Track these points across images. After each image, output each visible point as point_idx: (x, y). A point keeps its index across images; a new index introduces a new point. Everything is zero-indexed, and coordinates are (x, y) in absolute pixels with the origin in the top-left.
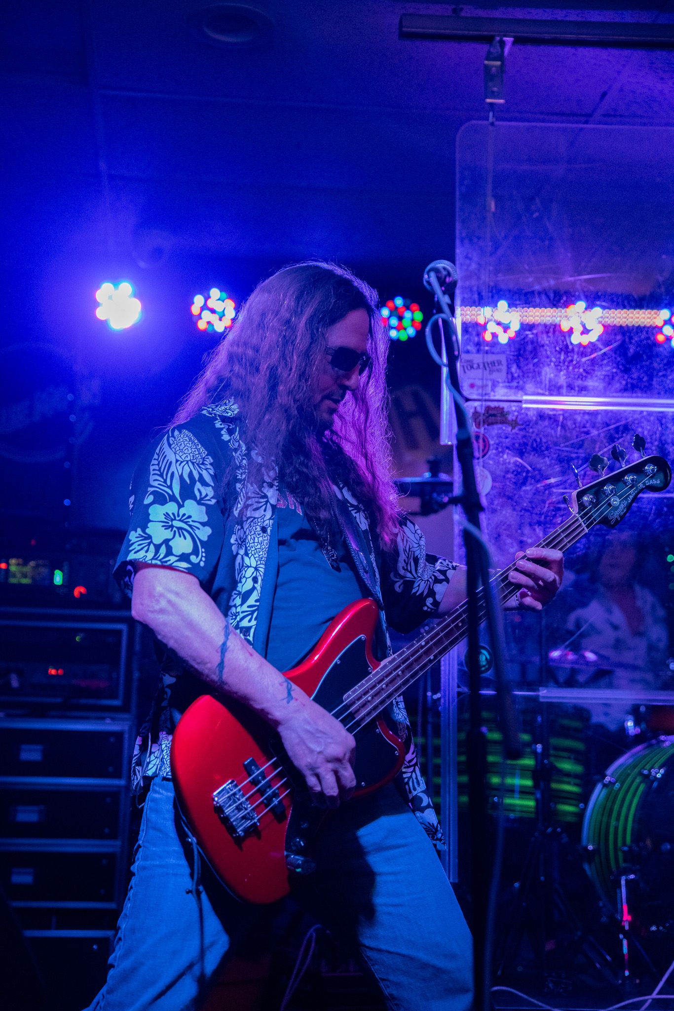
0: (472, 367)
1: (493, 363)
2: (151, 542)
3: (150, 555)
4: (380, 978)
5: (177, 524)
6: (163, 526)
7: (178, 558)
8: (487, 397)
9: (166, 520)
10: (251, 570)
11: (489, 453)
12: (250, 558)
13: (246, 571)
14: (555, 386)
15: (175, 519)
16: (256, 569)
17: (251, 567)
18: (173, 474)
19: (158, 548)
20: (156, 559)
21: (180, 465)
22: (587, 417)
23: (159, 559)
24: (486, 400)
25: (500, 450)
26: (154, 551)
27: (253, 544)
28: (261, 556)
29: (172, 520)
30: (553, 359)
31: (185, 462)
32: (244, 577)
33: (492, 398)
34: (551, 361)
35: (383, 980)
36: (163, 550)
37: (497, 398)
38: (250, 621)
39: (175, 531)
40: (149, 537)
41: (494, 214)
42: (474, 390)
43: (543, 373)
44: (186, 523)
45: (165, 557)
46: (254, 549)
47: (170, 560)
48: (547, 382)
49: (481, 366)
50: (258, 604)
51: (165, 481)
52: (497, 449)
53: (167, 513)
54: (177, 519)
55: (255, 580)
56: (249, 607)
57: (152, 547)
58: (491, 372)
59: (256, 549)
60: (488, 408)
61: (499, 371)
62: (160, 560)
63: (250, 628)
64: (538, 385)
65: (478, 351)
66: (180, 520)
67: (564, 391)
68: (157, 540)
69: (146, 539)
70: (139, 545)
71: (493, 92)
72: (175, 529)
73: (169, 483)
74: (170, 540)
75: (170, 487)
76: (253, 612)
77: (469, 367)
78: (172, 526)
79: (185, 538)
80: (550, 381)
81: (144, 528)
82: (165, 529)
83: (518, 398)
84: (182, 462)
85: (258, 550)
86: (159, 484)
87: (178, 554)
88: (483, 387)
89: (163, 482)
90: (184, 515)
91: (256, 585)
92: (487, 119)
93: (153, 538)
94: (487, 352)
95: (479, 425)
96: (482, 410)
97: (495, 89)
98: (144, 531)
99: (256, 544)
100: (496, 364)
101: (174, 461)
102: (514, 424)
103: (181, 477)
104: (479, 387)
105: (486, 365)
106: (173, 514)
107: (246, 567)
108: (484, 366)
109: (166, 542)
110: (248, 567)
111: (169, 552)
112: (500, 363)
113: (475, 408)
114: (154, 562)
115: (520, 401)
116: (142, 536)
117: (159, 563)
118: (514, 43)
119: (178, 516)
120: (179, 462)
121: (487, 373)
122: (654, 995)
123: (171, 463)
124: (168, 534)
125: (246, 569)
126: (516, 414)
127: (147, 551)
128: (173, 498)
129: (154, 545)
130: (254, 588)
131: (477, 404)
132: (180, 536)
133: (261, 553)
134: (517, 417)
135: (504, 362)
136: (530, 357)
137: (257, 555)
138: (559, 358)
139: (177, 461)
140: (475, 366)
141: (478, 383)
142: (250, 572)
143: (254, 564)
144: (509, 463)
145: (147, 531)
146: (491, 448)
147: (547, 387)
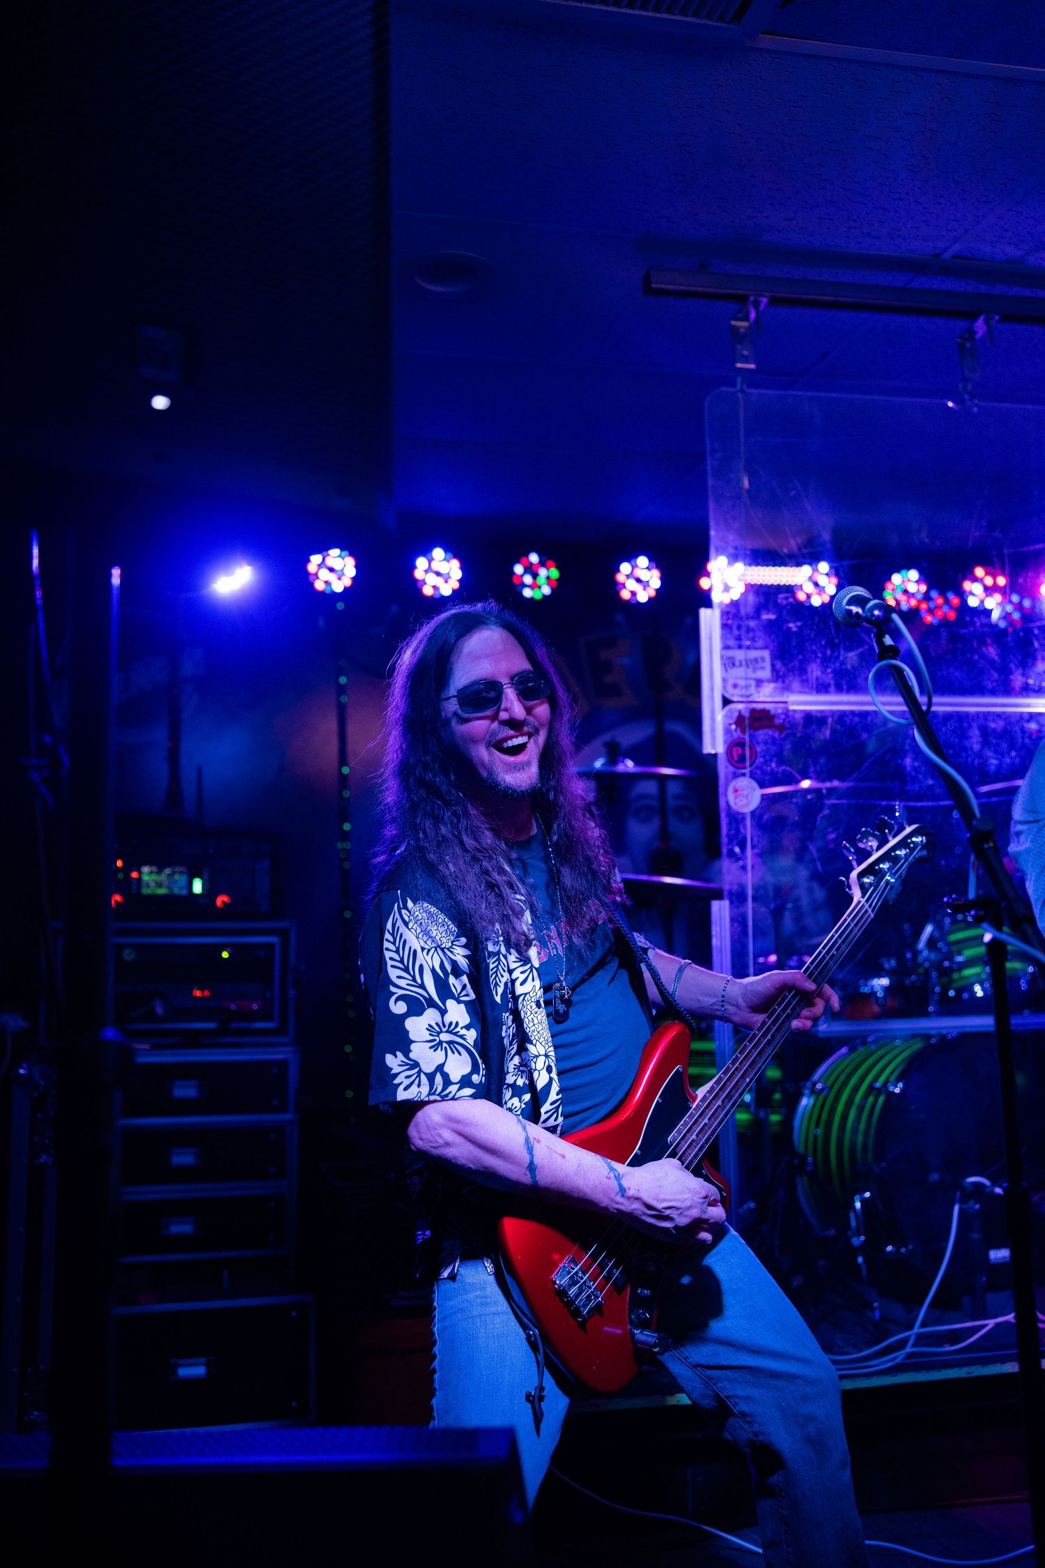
0: (734, 665)
1: (756, 660)
2: (420, 1071)
3: (425, 1089)
4: (725, 1397)
5: (445, 1037)
6: (431, 1048)
7: (459, 1085)
8: (750, 699)
9: (432, 1038)
10: (542, 1059)
11: (757, 761)
12: (535, 1046)
13: (535, 1063)
14: (822, 685)
15: (442, 1032)
16: (547, 1056)
17: (540, 1055)
18: (421, 967)
19: (431, 1077)
20: (434, 1094)
21: (427, 954)
22: (856, 719)
23: (437, 1093)
24: (750, 702)
25: (768, 757)
26: (428, 1083)
27: (533, 1028)
28: (546, 1038)
29: (438, 1034)
30: (820, 655)
31: (434, 949)
32: (536, 1070)
33: (757, 699)
34: (817, 657)
35: (728, 1397)
36: (438, 1078)
37: (761, 699)
38: (556, 1120)
39: (445, 1048)
40: (415, 1065)
41: (749, 491)
42: (738, 691)
43: (809, 670)
44: (455, 1034)
45: (443, 1090)
46: (536, 1033)
47: (450, 1092)
48: (814, 681)
49: (744, 663)
50: (560, 1096)
51: (414, 980)
52: (764, 757)
53: (429, 1025)
54: (444, 1030)
55: (549, 1069)
56: (551, 1104)
57: (423, 1077)
58: (755, 670)
59: (539, 1032)
60: (753, 711)
61: (763, 668)
62: (439, 1095)
63: (557, 1125)
64: (805, 684)
65: (740, 647)
66: (447, 1032)
67: (832, 688)
68: (428, 1068)
69: (412, 1068)
70: (407, 1077)
71: (743, 356)
72: (444, 1045)
73: (419, 981)
74: (443, 1065)
75: (422, 986)
76: (557, 1108)
77: (731, 665)
78: (441, 1043)
79: (460, 1054)
80: (817, 679)
81: (406, 1053)
82: (434, 1051)
83: (784, 699)
84: (429, 950)
85: (541, 1032)
86: (408, 985)
87: (457, 1081)
88: (747, 687)
89: (412, 981)
90: (451, 1024)
91: (552, 1075)
92: (734, 385)
93: (421, 1065)
94: (748, 648)
95: (745, 730)
96: (746, 714)
97: (745, 353)
98: (407, 1056)
99: (537, 1026)
100: (760, 661)
101: (419, 950)
102: (781, 728)
103: (433, 971)
104: (742, 688)
105: (749, 662)
106: (437, 1024)
107: (534, 1057)
108: (747, 664)
109: (440, 1068)
110: (537, 1057)
111: (447, 1082)
112: (763, 659)
113: (740, 712)
114: (432, 1098)
115: (786, 702)
116: (407, 1064)
117: (438, 1098)
118: (768, 304)
119: (444, 1026)
120: (426, 950)
121: (750, 671)
122: (917, 1329)
123: (415, 952)
124: (439, 1057)
125: (535, 1060)
126: (783, 717)
127: (419, 1086)
128: (431, 1003)
129: (426, 1074)
130: (551, 1079)
131: (741, 706)
132: (453, 1053)
133: (545, 1034)
134: (784, 720)
135: (768, 659)
136: (795, 652)
137: (542, 1039)
138: (826, 653)
139: (423, 949)
140: (737, 663)
141: (742, 683)
142: (541, 1062)
143: (543, 1052)
144: (778, 772)
145: (412, 1055)
146: (759, 755)
147: (814, 686)
